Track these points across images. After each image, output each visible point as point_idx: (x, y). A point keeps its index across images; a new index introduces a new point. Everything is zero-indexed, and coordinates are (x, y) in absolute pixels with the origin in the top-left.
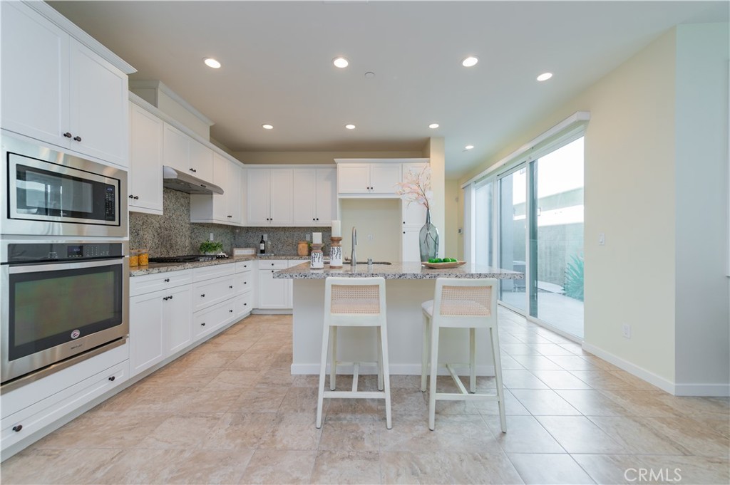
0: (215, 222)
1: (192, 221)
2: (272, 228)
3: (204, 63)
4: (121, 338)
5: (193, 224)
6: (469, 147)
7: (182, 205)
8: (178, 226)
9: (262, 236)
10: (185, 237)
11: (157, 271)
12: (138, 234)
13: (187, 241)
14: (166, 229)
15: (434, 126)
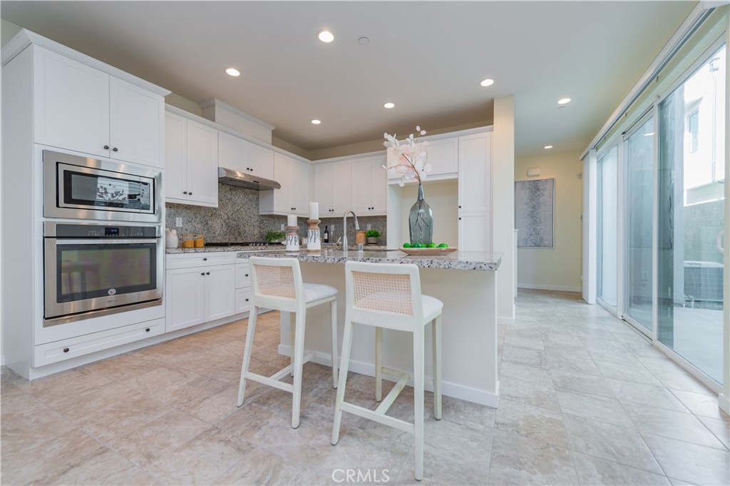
0: (275, 213)
1: (261, 213)
2: (334, 218)
3: (225, 72)
4: (157, 299)
5: (262, 216)
6: (564, 101)
7: (251, 200)
8: (246, 217)
9: (326, 227)
10: (254, 226)
11: (194, 251)
12: (207, 224)
13: (256, 230)
14: (235, 220)
15: (487, 83)
